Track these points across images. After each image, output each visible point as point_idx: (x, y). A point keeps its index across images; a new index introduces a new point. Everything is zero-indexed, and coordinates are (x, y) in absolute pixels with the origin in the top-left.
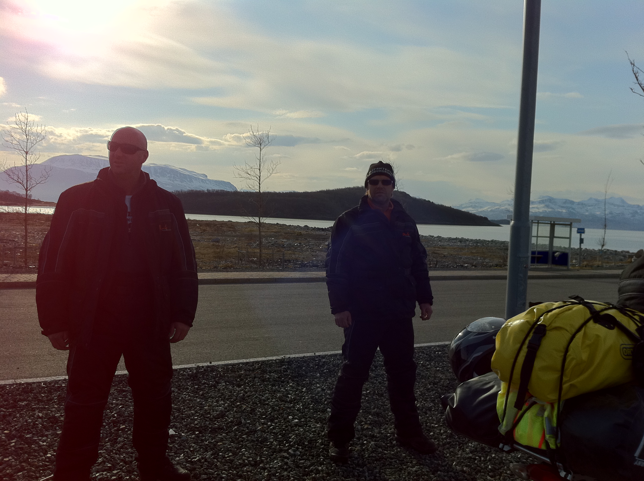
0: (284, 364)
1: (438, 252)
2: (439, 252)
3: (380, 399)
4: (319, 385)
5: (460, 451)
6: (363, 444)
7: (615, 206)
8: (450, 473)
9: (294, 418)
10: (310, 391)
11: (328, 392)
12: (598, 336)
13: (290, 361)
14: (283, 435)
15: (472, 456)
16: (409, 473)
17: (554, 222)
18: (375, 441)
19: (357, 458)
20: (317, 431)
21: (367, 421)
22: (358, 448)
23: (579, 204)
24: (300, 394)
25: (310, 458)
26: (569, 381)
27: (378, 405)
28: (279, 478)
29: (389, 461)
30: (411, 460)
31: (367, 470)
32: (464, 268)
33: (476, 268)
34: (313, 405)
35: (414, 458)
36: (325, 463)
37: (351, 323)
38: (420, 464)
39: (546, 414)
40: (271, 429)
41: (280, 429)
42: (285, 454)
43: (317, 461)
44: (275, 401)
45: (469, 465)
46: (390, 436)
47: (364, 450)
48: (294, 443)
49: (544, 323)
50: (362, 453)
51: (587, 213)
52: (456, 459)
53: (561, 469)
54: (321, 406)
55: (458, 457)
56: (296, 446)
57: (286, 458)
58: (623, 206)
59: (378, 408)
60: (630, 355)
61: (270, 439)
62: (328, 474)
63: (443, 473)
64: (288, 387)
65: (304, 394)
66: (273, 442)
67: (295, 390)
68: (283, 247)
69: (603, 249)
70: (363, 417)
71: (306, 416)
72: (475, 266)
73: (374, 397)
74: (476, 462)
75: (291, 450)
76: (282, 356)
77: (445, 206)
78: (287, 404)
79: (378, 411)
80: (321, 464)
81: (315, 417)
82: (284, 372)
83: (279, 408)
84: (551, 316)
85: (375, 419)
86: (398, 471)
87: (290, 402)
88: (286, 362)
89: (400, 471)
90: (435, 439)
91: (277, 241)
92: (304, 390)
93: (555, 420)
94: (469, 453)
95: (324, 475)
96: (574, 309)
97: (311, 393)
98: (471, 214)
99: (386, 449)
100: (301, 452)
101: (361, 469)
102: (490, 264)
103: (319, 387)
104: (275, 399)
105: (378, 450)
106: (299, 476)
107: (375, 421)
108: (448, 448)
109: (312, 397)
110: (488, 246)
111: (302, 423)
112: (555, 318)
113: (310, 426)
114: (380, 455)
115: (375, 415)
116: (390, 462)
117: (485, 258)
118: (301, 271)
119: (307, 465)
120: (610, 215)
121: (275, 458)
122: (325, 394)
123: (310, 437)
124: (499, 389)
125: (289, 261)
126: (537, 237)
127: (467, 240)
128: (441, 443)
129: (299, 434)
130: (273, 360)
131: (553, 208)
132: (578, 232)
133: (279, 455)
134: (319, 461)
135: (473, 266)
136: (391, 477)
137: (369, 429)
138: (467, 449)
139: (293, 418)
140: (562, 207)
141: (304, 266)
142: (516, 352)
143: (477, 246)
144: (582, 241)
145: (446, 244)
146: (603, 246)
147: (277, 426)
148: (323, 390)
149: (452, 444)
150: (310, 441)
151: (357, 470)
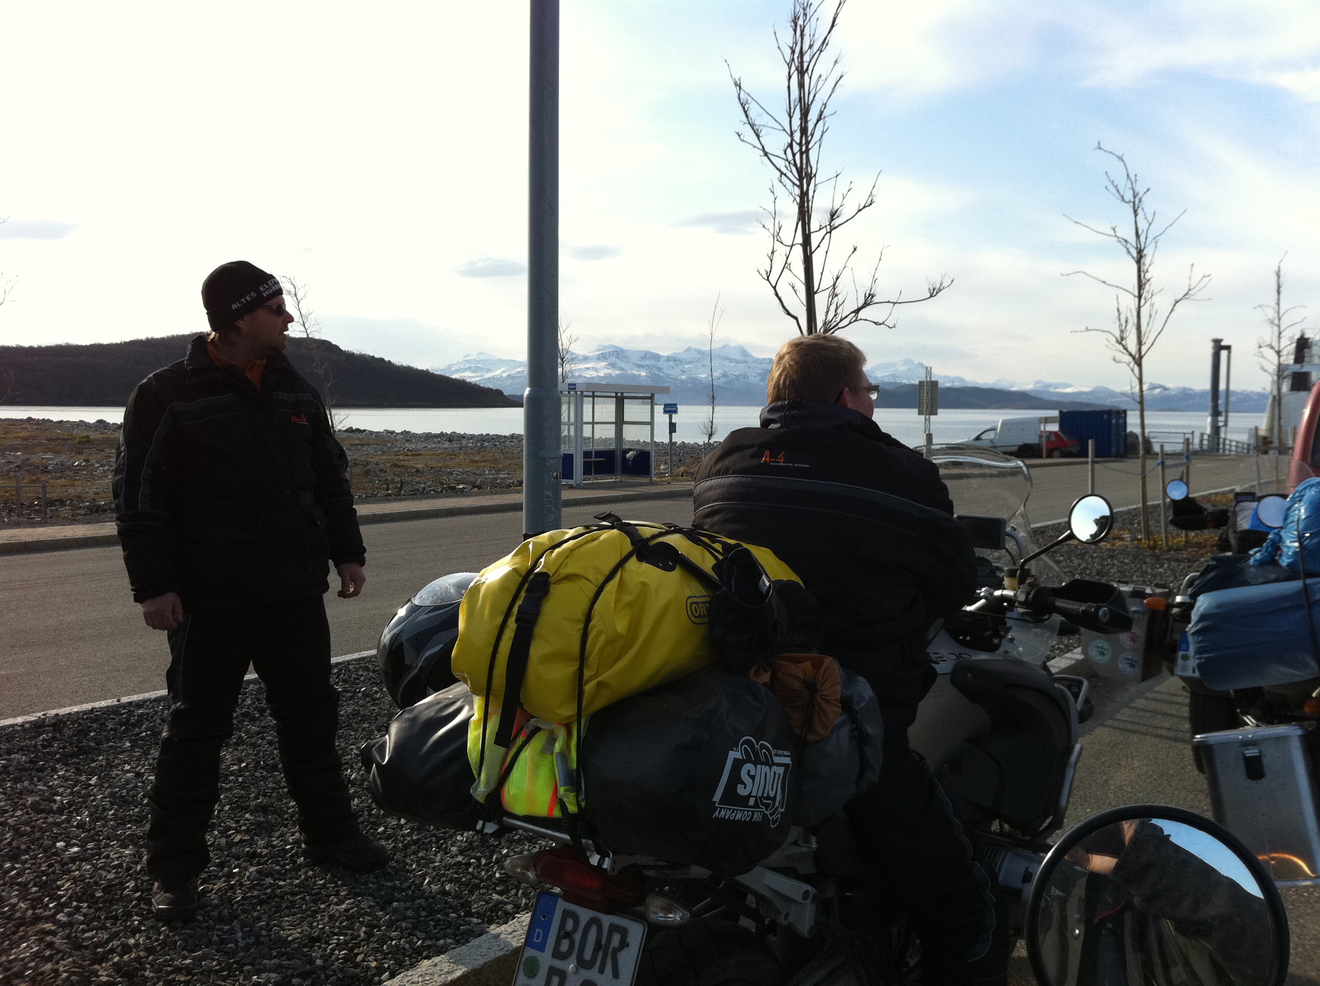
0: (44, 731)
1: (403, 463)
2: (406, 463)
3: (270, 777)
4: (129, 767)
5: (439, 854)
6: (231, 875)
7: (731, 362)
8: (418, 901)
9: (68, 845)
10: (108, 781)
11: (150, 778)
12: (644, 585)
13: (59, 723)
14: (42, 886)
15: (463, 859)
16: (331, 917)
17: (622, 394)
18: (259, 864)
19: (217, 906)
20: (124, 865)
21: (240, 827)
22: (220, 884)
23: (669, 359)
24: (82, 792)
25: (108, 925)
26: (596, 676)
27: (265, 789)
28: (33, 979)
29: (288, 899)
30: (335, 889)
31: (239, 926)
32: (457, 492)
33: (481, 490)
34: (116, 810)
35: (343, 885)
36: (143, 928)
37: (181, 619)
38: (356, 895)
39: (557, 747)
40: (12, 877)
41: (33, 873)
42: (48, 926)
43: (125, 926)
44: (22, 815)
45: (456, 878)
46: (292, 849)
47: (232, 887)
48: (70, 898)
49: (545, 571)
50: (229, 894)
51: (683, 377)
52: (430, 871)
53: (591, 850)
54: (133, 810)
55: (435, 867)
56: (75, 903)
57: (50, 933)
58: (745, 362)
59: (265, 795)
60: (704, 616)
61: (10, 898)
62: (150, 950)
63: (402, 904)
64: (55, 779)
65: (93, 789)
66: (15, 905)
67: (71, 784)
68: (45, 470)
69: (711, 441)
70: (232, 819)
71: (99, 836)
72: (479, 487)
73: (258, 774)
74: (471, 870)
75: (62, 914)
76: (40, 714)
77: (417, 369)
78: (52, 817)
79: (264, 801)
80: (135, 931)
81: (120, 835)
82: (44, 747)
83: (33, 827)
84: (559, 554)
85: (258, 819)
86: (309, 916)
87: (60, 811)
88: (48, 726)
89: (313, 916)
90: (387, 839)
91: (28, 459)
92: (94, 780)
93: (574, 755)
94: (456, 856)
95: (142, 954)
96: (602, 538)
97: (109, 786)
98: (470, 383)
99: (282, 877)
100: (85, 915)
101: (227, 927)
102: (508, 481)
103: (128, 771)
104: (22, 810)
105: (264, 882)
106: (81, 966)
107: (259, 824)
108: (414, 853)
109: (112, 795)
110: (505, 447)
111: (89, 852)
112: (567, 557)
113: (108, 857)
114: (269, 891)
115: (258, 812)
116: (291, 902)
117: (499, 471)
118: (89, 523)
119: (100, 941)
120: (723, 379)
121: (23, 939)
122: (143, 782)
123: (108, 880)
124: (472, 713)
125: (62, 502)
126: (593, 423)
127: (463, 437)
128: (400, 845)
129: (81, 876)
130: (16, 725)
131: (621, 369)
132: (665, 412)
133: (32, 930)
134: (129, 926)
135: (474, 487)
136: (293, 932)
137: (245, 841)
138: (452, 849)
139: (66, 846)
140: (639, 366)
141: (96, 511)
142: (496, 633)
143: (482, 447)
144: (672, 428)
145: (420, 446)
146: (710, 435)
147: (28, 868)
148: (138, 775)
149: (424, 843)
150: (108, 889)
151: (218, 930)
